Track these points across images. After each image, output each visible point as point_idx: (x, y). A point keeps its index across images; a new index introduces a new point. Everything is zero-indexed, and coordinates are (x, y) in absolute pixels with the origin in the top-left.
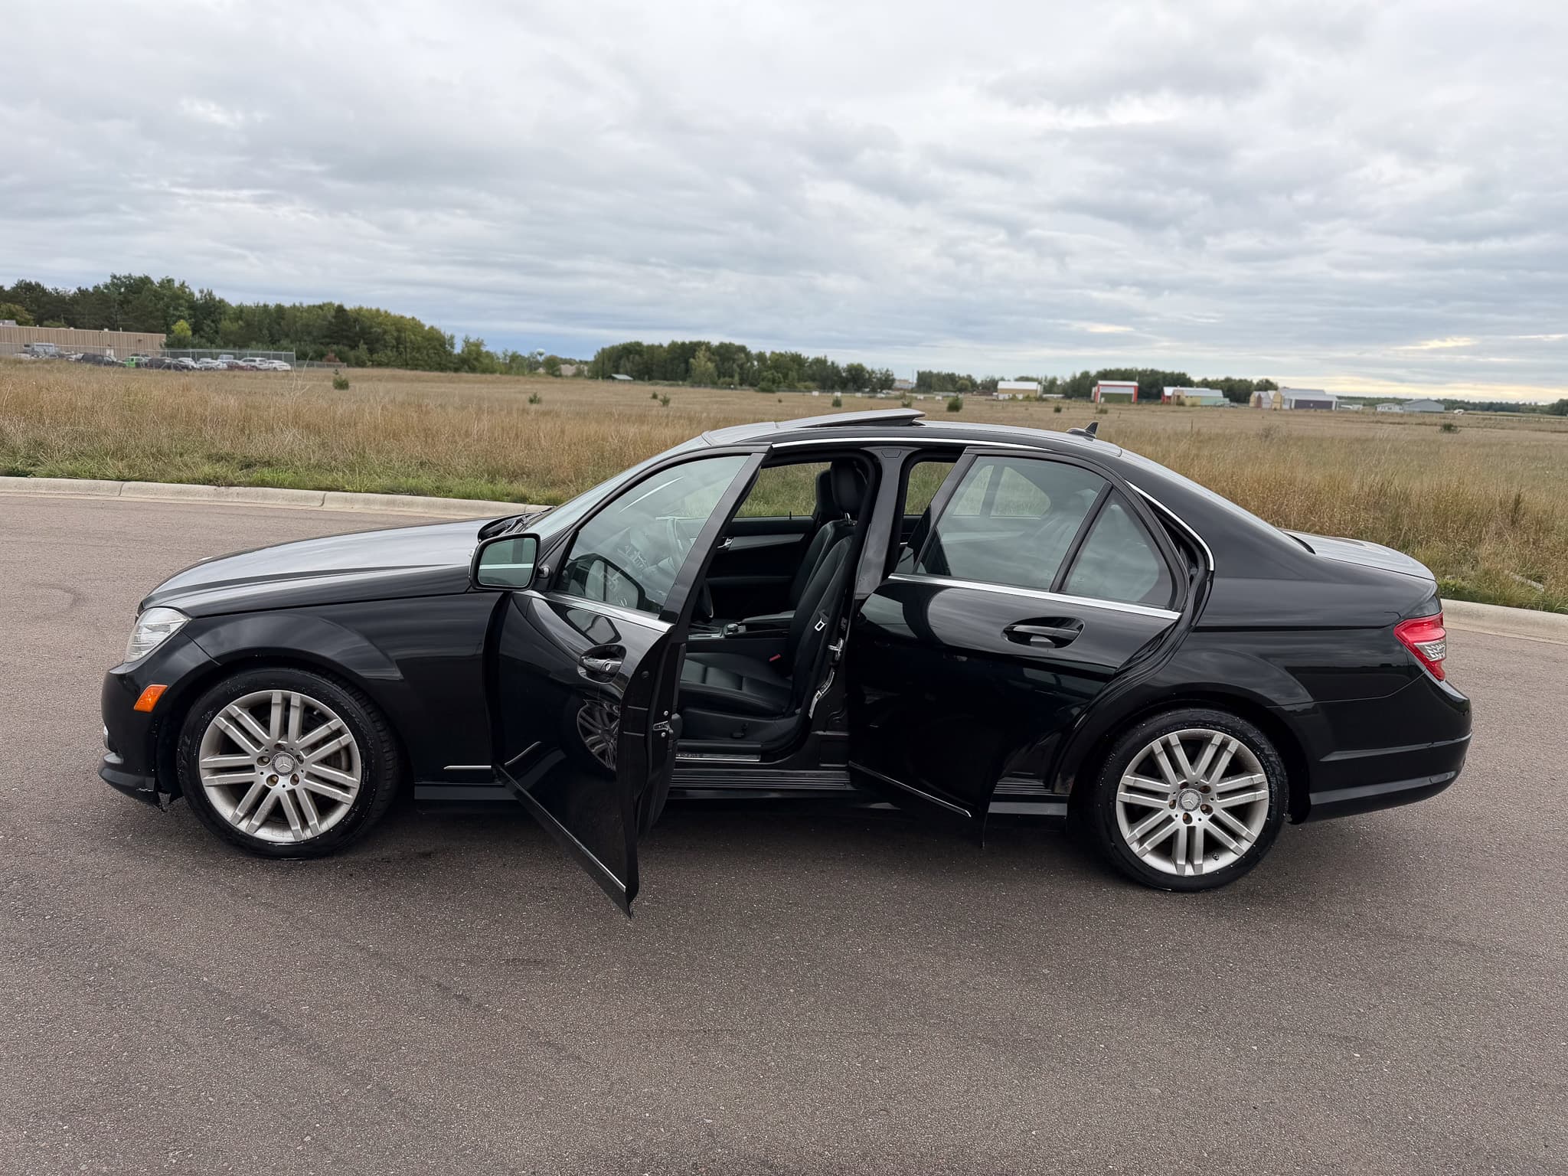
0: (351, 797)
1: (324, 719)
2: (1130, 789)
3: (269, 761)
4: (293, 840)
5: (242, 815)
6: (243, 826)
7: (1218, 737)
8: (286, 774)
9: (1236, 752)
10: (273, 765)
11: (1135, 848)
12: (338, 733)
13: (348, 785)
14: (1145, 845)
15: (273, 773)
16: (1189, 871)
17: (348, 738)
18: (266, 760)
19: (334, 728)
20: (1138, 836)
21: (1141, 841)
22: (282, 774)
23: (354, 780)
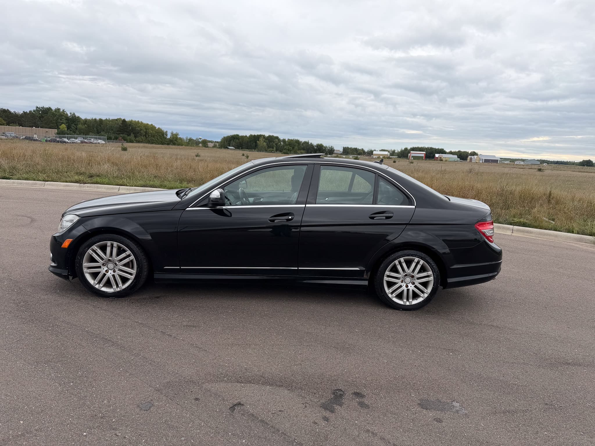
0: (133, 277)
1: (124, 251)
2: (388, 276)
3: (106, 265)
4: (113, 291)
5: (97, 283)
6: (97, 286)
7: (416, 259)
8: (111, 269)
9: (422, 264)
10: (107, 266)
11: (390, 295)
12: (129, 256)
13: (132, 273)
14: (393, 295)
15: (107, 269)
16: (408, 303)
17: (132, 257)
18: (105, 265)
19: (128, 254)
20: (391, 292)
21: (392, 293)
22: (110, 269)
23: (134, 272)
